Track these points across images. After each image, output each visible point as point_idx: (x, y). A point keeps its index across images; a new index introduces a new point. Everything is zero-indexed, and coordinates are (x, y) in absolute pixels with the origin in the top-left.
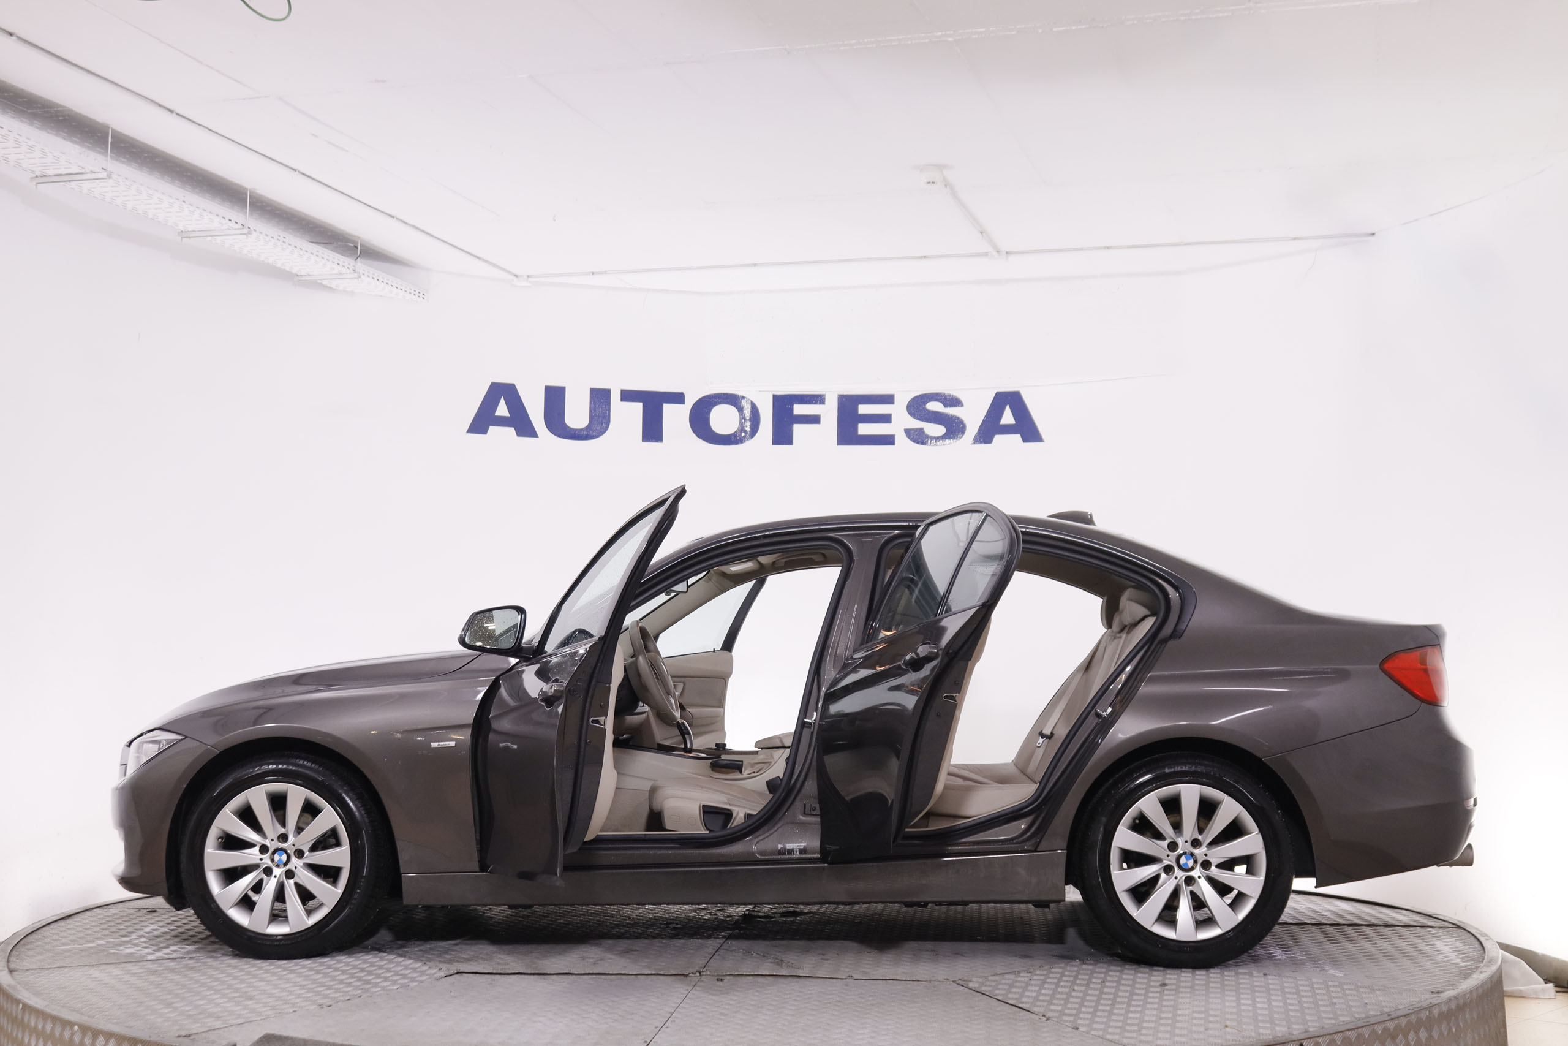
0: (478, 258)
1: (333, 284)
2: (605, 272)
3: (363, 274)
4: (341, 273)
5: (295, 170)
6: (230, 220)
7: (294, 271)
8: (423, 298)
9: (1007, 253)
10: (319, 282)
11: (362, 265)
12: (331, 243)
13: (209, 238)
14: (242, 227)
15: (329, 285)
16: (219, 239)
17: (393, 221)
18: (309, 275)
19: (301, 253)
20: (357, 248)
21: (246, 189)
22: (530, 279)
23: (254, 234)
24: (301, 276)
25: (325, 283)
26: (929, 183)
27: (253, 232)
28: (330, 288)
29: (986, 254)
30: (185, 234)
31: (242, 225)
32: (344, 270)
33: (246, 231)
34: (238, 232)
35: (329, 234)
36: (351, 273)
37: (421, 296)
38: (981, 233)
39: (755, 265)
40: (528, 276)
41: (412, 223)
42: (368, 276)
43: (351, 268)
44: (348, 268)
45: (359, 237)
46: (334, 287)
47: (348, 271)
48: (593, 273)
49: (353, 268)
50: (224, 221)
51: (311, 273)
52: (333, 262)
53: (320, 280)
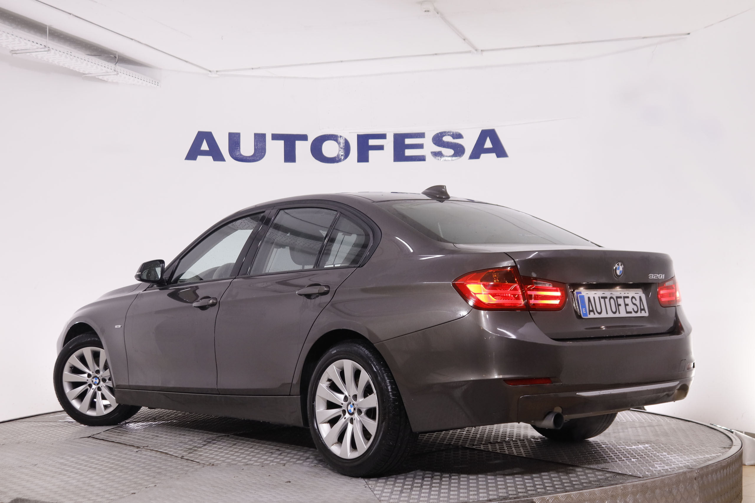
0: (187, 62)
1: (105, 78)
2: (259, 68)
3: (120, 72)
4: (107, 72)
5: (70, 14)
6: (37, 43)
7: (81, 71)
8: (158, 85)
9: (482, 51)
10: (97, 77)
11: (119, 68)
12: (100, 55)
13: (28, 54)
14: (45, 47)
15: (103, 79)
16: (34, 54)
17: (133, 42)
18: (90, 74)
19: (82, 61)
20: (116, 58)
21: (46, 25)
22: (218, 73)
23: (53, 51)
24: (86, 74)
25: (100, 77)
26: (426, 11)
27: (51, 50)
28: (104, 81)
29: (470, 52)
30: (13, 52)
31: (45, 46)
32: (109, 70)
33: (47, 49)
34: (43, 50)
35: (100, 50)
36: (113, 72)
37: (156, 83)
38: (464, 40)
39: (342, 61)
40: (217, 71)
41: (144, 43)
42: (124, 73)
43: (113, 69)
44: (111, 69)
45: (117, 52)
46: (106, 80)
47: (111, 71)
48: (252, 69)
49: (114, 69)
50: (33, 44)
51: (91, 73)
52: (102, 66)
53: (97, 76)
